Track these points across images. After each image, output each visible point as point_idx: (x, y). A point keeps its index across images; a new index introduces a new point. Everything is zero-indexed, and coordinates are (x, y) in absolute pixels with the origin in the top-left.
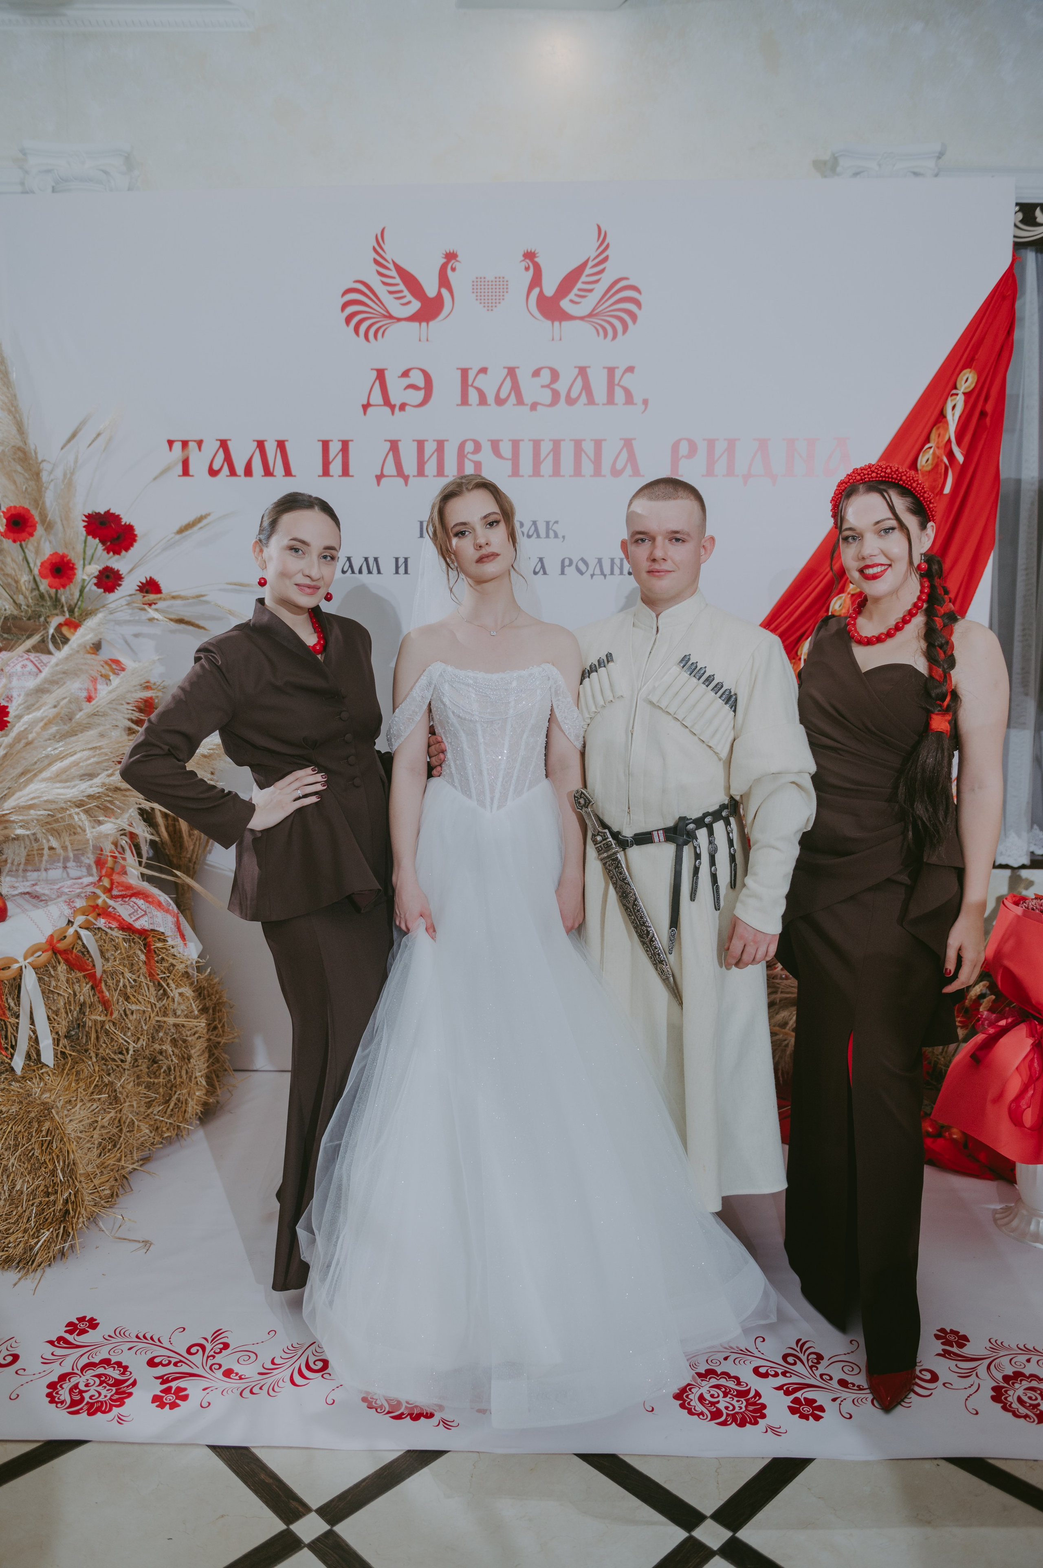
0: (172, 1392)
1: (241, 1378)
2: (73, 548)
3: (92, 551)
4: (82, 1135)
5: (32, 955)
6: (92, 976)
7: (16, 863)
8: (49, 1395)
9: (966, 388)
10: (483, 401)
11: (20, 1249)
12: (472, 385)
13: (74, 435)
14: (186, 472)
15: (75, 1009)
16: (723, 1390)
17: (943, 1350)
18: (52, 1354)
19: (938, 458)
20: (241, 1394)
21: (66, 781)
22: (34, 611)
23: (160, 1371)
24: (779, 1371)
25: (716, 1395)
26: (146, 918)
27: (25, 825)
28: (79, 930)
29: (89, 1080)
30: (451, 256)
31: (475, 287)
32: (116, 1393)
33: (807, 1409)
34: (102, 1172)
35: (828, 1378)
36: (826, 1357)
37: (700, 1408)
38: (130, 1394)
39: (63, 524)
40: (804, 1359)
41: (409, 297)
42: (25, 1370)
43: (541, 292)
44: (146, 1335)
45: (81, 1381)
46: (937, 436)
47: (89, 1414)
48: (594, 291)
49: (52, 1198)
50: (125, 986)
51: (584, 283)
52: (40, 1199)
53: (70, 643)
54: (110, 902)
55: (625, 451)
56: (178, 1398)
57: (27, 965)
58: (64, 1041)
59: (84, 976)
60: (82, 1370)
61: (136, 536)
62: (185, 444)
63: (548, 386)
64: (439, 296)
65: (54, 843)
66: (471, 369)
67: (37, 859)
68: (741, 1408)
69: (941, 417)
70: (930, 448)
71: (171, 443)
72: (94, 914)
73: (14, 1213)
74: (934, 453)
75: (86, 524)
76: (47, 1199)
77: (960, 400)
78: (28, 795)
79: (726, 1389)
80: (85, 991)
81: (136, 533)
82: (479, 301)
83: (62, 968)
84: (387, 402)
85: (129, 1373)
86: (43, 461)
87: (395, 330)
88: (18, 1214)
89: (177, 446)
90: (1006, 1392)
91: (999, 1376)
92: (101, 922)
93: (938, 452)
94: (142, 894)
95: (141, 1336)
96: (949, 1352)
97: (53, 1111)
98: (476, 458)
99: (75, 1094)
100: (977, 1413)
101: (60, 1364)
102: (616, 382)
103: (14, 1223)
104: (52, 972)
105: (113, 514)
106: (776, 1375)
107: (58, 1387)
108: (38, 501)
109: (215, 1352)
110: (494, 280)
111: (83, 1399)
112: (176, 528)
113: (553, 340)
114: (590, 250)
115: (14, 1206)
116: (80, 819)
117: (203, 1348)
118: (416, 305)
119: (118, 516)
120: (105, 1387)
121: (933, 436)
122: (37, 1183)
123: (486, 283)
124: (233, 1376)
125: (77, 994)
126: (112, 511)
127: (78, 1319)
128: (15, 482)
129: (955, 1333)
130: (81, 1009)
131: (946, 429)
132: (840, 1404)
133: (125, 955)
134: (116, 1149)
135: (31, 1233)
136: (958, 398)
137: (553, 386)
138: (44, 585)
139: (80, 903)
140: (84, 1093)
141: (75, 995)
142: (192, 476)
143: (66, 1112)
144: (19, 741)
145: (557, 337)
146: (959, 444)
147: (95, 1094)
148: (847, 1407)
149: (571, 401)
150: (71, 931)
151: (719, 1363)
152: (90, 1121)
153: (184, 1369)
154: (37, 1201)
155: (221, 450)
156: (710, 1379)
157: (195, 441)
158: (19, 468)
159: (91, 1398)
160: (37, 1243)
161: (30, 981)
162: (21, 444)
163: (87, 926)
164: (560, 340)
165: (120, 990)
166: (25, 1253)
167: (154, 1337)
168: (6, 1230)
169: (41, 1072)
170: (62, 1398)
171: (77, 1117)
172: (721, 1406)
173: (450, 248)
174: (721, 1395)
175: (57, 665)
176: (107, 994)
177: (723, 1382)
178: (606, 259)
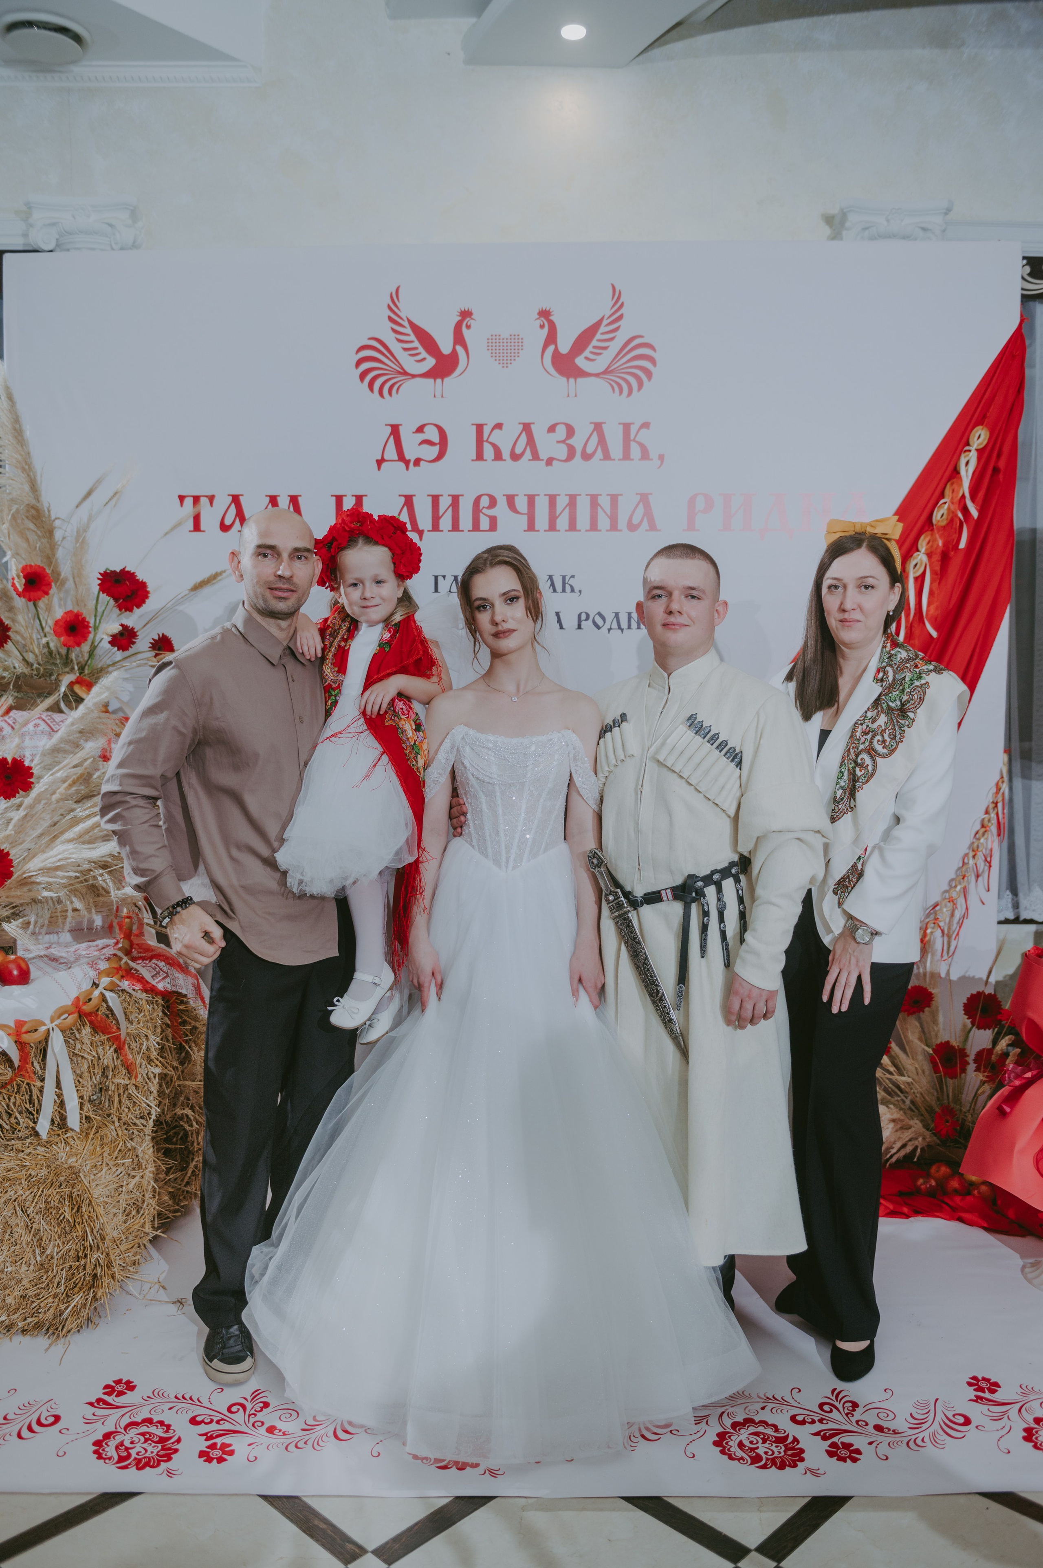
0: (218, 1447)
1: (284, 1434)
2: (85, 605)
3: (103, 608)
4: (109, 1200)
5: (59, 1017)
6: (117, 1038)
7: (39, 925)
8: (95, 1452)
9: (979, 445)
10: (498, 456)
11: (50, 1315)
12: (487, 441)
13: (89, 494)
14: (197, 527)
15: (98, 1073)
16: (762, 1436)
17: (976, 1396)
18: (94, 1415)
19: (953, 512)
20: (286, 1449)
21: (89, 842)
22: (45, 669)
23: (203, 1429)
24: (816, 1419)
25: (755, 1442)
26: (168, 980)
27: (49, 887)
28: (104, 992)
29: (113, 1145)
30: (466, 314)
31: (490, 344)
32: (163, 1449)
33: (844, 1453)
34: (127, 1238)
35: (864, 1424)
36: (861, 1406)
37: (739, 1453)
38: (176, 1451)
39: (75, 582)
40: (840, 1407)
41: (424, 354)
42: (68, 1429)
43: (556, 349)
44: (185, 1396)
45: (127, 1439)
46: (951, 491)
47: (138, 1469)
48: (609, 349)
49: (83, 1262)
50: (148, 1049)
51: (599, 340)
52: (71, 1263)
53: (85, 702)
54: (132, 964)
55: (641, 506)
56: (224, 1453)
57: (54, 1027)
58: (87, 1106)
59: (108, 1039)
60: (125, 1428)
61: (148, 592)
62: (196, 499)
63: (563, 442)
64: (454, 352)
65: (78, 904)
66: (486, 424)
67: (60, 921)
68: (780, 1453)
69: (956, 473)
70: (945, 503)
71: (182, 498)
72: (118, 976)
73: (44, 1278)
74: (949, 509)
75: (99, 582)
76: (77, 1264)
77: (973, 457)
78: (56, 856)
79: (765, 1436)
80: (108, 1055)
81: (148, 589)
82: (494, 358)
83: (87, 1030)
84: (401, 457)
85: (172, 1431)
86: (56, 519)
87: (409, 386)
88: (50, 1278)
89: (189, 501)
90: (1037, 1432)
91: (1030, 1419)
92: (125, 984)
93: (952, 507)
94: (163, 956)
95: (180, 1396)
96: (981, 1398)
97: (81, 1174)
98: (491, 512)
99: (101, 1158)
100: (1009, 1452)
101: (103, 1424)
102: (632, 437)
103: (44, 1288)
104: (77, 1035)
105: (128, 572)
106: (813, 1422)
107: (104, 1444)
108: (50, 558)
109: (256, 1411)
110: (509, 337)
111: (129, 1455)
112: (191, 585)
113: (568, 396)
114: (605, 308)
115: (44, 1271)
116: (104, 881)
117: (244, 1407)
118: (431, 362)
119: (134, 573)
120: (151, 1444)
121: (948, 491)
122: (67, 1247)
123: (501, 341)
124: (276, 1432)
125: (101, 1057)
126: (126, 570)
127: (114, 1382)
128: (27, 540)
129: (988, 1380)
130: (103, 1073)
131: (960, 485)
132: (876, 1447)
133: (148, 1018)
134: (140, 1215)
135: (62, 1298)
136: (971, 454)
137: (568, 442)
138: (55, 643)
139: (103, 965)
140: (110, 1157)
141: (99, 1058)
142: (204, 531)
143: (92, 1177)
144: (39, 802)
145: (572, 394)
146: (973, 499)
147: (119, 1159)
148: (883, 1449)
149: (586, 457)
150: (96, 993)
151: (756, 1413)
152: (115, 1186)
153: (227, 1426)
154: (67, 1265)
155: (233, 505)
156: (748, 1427)
157: (207, 496)
158: (31, 526)
159: (137, 1454)
160: (66, 1308)
161: (57, 1043)
162: (34, 502)
163: (112, 988)
164: (576, 396)
165: (143, 1053)
166: (54, 1318)
167: (193, 1398)
168: (36, 1295)
169: (66, 1136)
170: (109, 1455)
171: (103, 1181)
172: (761, 1451)
173: (465, 306)
174: (760, 1441)
175: (72, 724)
176: (130, 1056)
177: (761, 1429)
178: (620, 318)
